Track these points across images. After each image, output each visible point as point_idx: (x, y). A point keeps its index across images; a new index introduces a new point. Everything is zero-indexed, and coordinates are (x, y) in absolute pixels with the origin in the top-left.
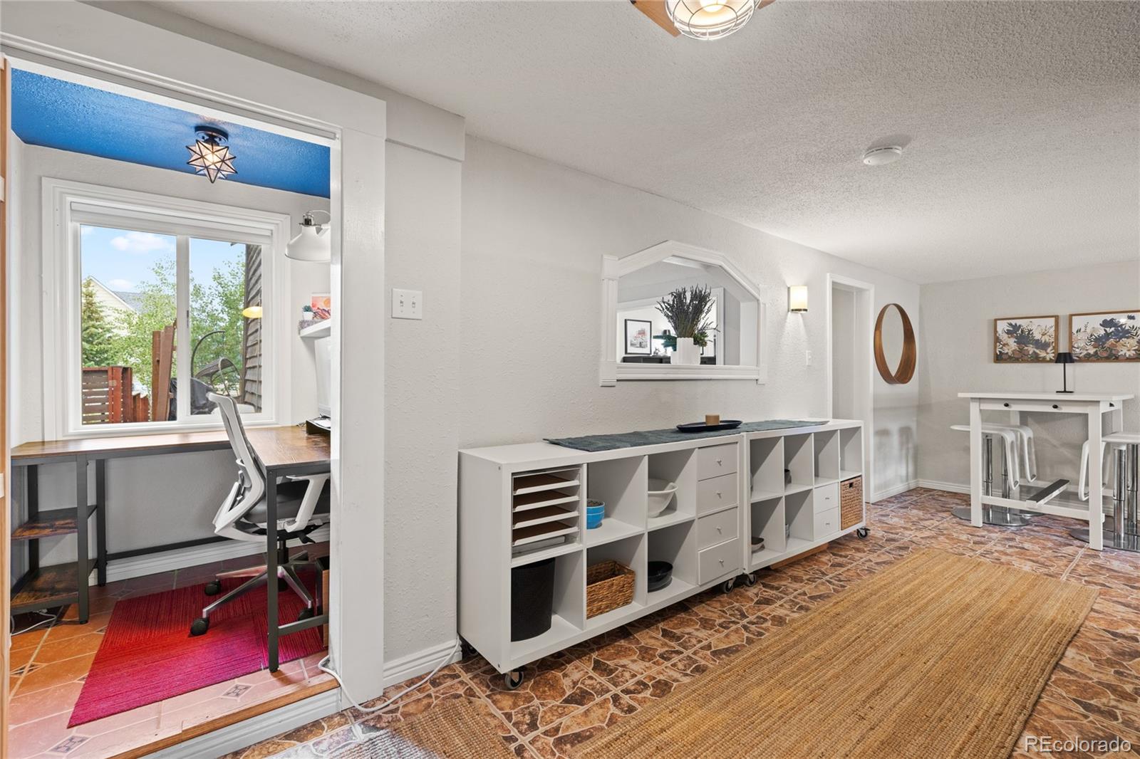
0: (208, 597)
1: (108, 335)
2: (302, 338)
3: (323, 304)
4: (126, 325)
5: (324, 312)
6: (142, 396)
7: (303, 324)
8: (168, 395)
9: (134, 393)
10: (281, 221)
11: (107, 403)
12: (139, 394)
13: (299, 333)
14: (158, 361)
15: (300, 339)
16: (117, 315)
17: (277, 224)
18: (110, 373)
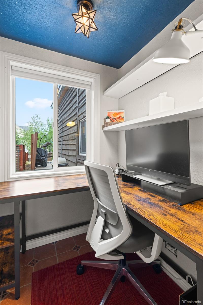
0: (78, 275)
1: (18, 137)
2: (104, 131)
3: (113, 115)
4: (23, 134)
5: (113, 119)
6: (27, 153)
7: (106, 125)
8: (36, 153)
9: (25, 152)
10: (96, 77)
11: (19, 155)
12: (26, 152)
13: (103, 129)
14: (33, 143)
15: (103, 131)
16: (21, 131)
17: (95, 78)
18: (20, 146)
